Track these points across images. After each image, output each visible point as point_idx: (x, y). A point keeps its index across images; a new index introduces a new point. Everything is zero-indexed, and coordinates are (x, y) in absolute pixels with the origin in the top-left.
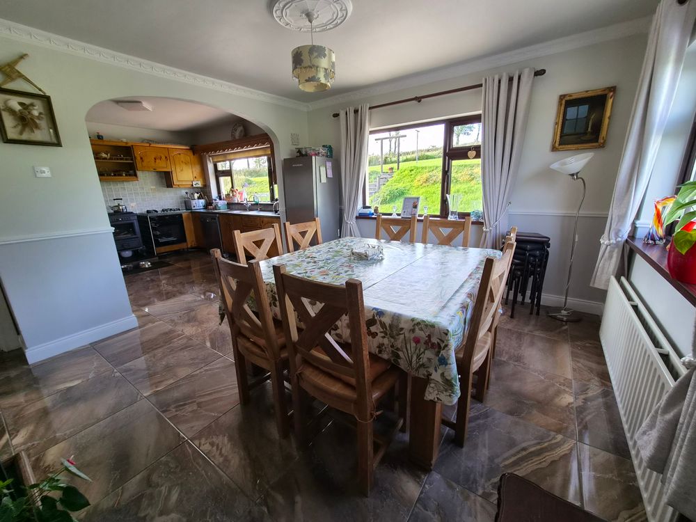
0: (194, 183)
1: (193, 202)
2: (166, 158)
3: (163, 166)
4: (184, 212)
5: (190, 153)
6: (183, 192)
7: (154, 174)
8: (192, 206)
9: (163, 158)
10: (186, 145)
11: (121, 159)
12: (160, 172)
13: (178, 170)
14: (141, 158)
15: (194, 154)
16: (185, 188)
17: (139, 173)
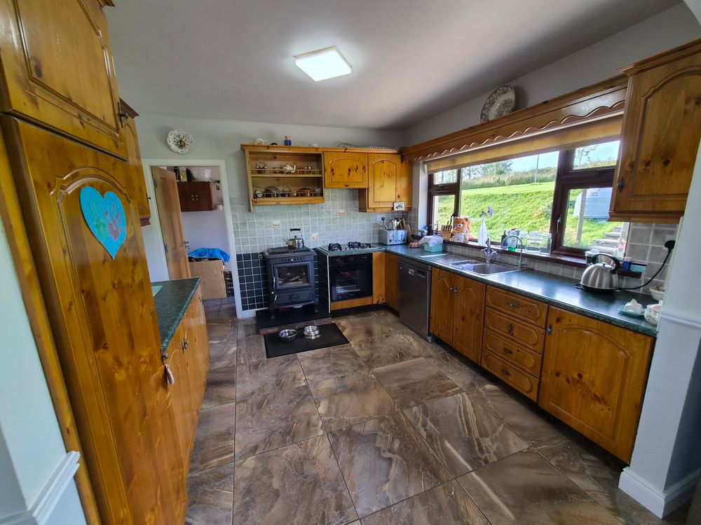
0: (396, 205)
1: (390, 234)
2: (364, 168)
3: (357, 181)
4: (376, 251)
5: (397, 159)
6: (379, 218)
7: (346, 192)
8: (388, 241)
9: (360, 168)
10: (393, 147)
11: (308, 173)
12: (353, 189)
13: (377, 185)
14: (332, 170)
15: (402, 161)
16: (382, 213)
17: (326, 192)
